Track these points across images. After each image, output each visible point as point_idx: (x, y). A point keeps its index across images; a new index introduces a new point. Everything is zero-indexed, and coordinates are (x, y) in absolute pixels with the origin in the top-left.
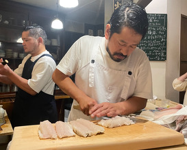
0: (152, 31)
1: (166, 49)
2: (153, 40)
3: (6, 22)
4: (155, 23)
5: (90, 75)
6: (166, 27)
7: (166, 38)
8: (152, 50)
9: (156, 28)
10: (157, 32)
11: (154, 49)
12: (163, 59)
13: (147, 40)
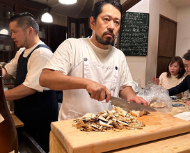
0: (136, 28)
1: (147, 45)
2: (137, 37)
4: (139, 21)
6: (148, 25)
7: (148, 36)
8: (136, 46)
9: (139, 26)
10: (141, 29)
12: (145, 54)
13: (132, 37)
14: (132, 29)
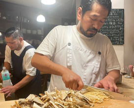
0: (113, 22)
1: (123, 36)
2: (113, 29)
3: (4, 18)
5: (68, 55)
6: (123, 18)
8: (113, 37)
9: (115, 20)
10: (117, 23)
11: (114, 36)
12: (122, 43)
13: (109, 29)
14: (108, 22)
